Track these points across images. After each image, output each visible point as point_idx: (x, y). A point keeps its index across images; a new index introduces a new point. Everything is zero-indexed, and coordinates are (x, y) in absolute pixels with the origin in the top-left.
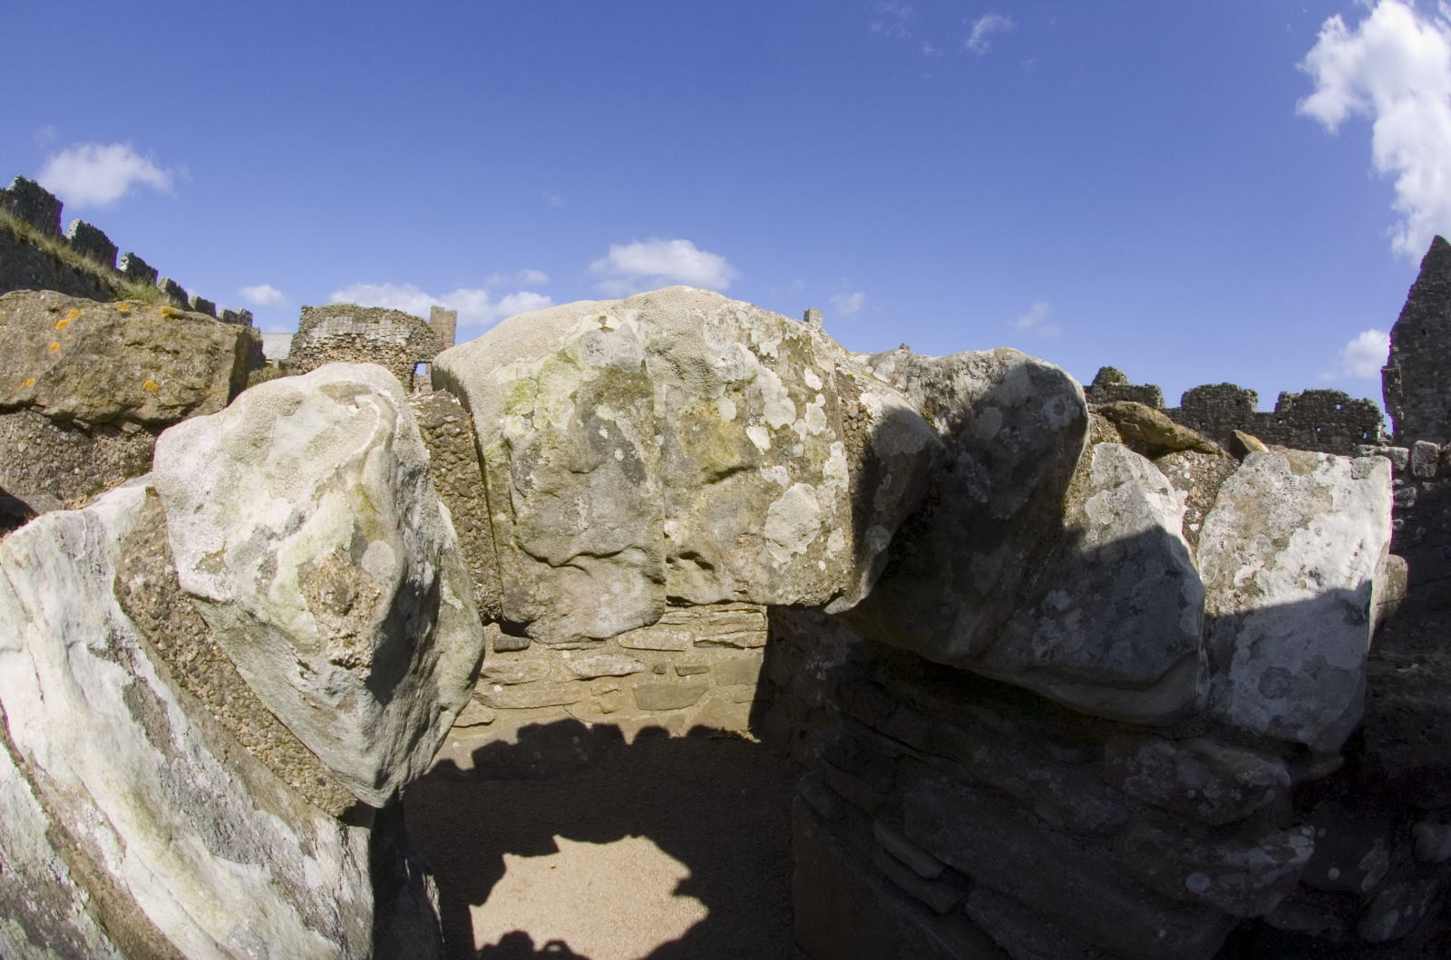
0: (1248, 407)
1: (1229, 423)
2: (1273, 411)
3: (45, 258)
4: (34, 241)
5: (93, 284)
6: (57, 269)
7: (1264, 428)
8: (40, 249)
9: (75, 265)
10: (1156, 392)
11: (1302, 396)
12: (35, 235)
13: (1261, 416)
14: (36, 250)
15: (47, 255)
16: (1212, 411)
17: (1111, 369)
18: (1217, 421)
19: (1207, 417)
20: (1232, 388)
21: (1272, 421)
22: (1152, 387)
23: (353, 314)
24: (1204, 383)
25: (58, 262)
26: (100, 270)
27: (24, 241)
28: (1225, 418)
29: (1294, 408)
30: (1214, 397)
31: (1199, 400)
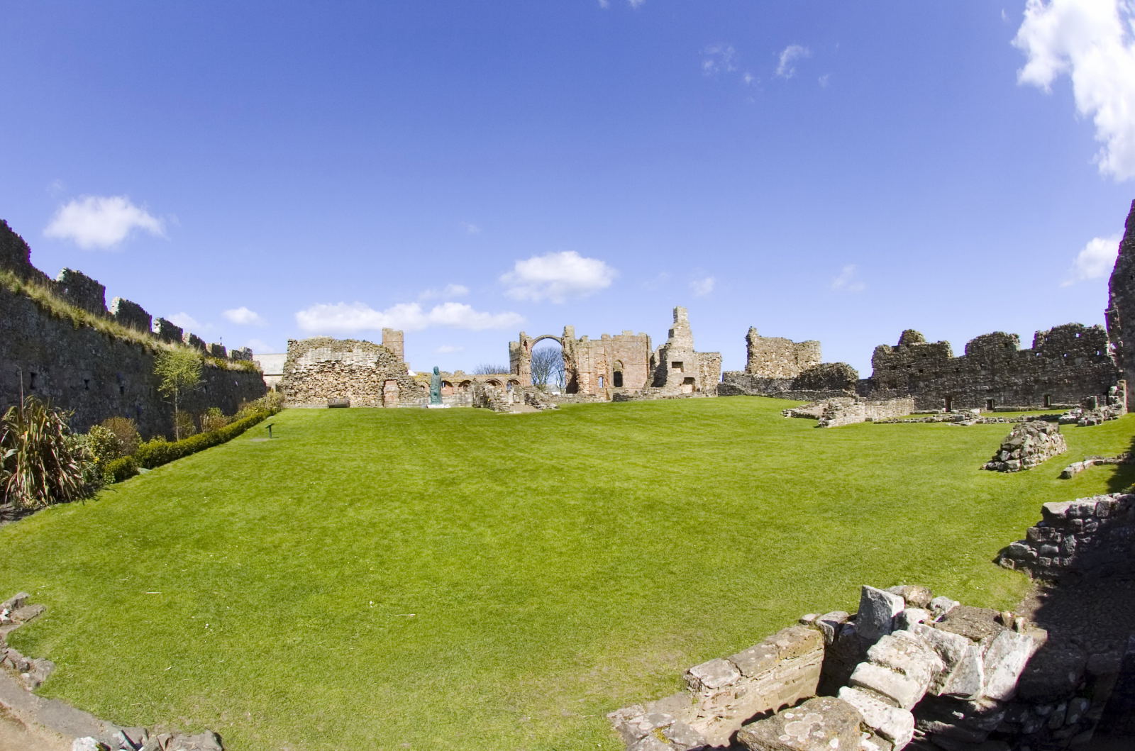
0: (1014, 347)
1: (1001, 362)
2: (1031, 347)
3: (100, 336)
4: (90, 324)
5: (139, 350)
6: (112, 343)
7: (1026, 361)
8: (96, 329)
9: (125, 338)
10: (947, 346)
11: (1051, 333)
12: (90, 318)
13: (1023, 353)
14: (92, 330)
15: (103, 334)
16: (988, 355)
17: (911, 331)
18: (993, 362)
19: (985, 360)
20: (1000, 335)
21: (1032, 355)
22: (943, 343)
23: (330, 345)
24: (980, 334)
25: (111, 338)
26: (143, 338)
27: (82, 325)
28: (998, 358)
29: (1047, 342)
30: (989, 344)
31: (978, 348)
